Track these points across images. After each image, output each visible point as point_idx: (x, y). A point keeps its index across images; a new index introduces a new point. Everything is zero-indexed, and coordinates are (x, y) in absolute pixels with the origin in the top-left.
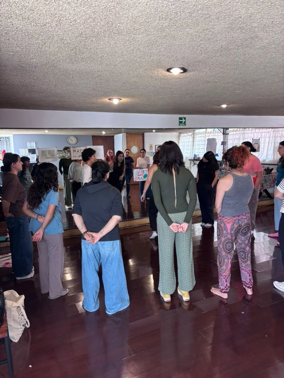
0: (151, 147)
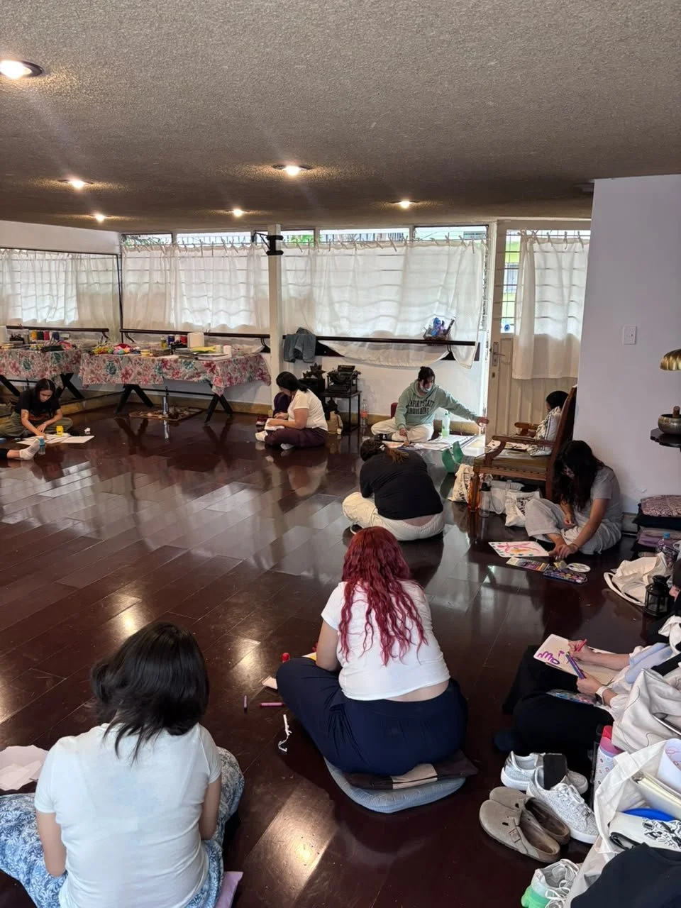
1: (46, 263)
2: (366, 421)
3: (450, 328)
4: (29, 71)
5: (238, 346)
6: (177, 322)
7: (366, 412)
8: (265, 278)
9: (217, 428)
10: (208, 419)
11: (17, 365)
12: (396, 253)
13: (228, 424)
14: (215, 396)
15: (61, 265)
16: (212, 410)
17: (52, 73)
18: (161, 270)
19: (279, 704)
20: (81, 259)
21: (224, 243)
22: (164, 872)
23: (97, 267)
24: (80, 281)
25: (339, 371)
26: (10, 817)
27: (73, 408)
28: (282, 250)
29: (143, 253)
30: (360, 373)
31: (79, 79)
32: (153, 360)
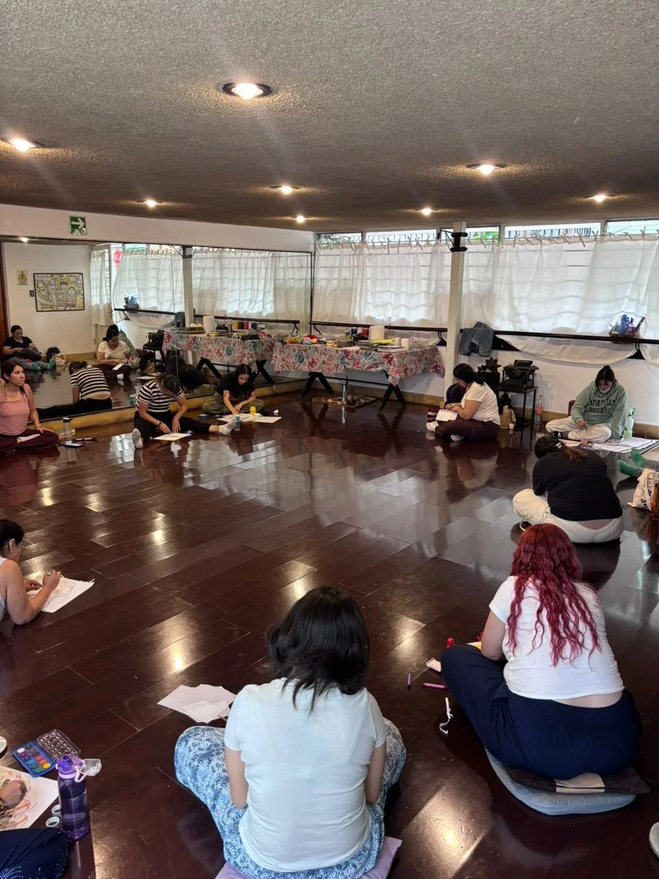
0: (22, 278)
1: (250, 261)
2: (541, 417)
3: (639, 325)
4: (261, 92)
5: (416, 339)
6: (360, 315)
7: (542, 408)
8: (447, 274)
9: (390, 416)
10: (382, 408)
11: (221, 351)
12: (585, 249)
13: (401, 412)
14: (391, 386)
15: (263, 262)
16: (386, 398)
17: (280, 92)
18: (349, 267)
19: (442, 687)
20: (280, 257)
21: (410, 241)
22: (334, 822)
23: (293, 264)
24: (278, 277)
25: (515, 365)
26: (202, 746)
27: (265, 391)
28: (466, 246)
29: (336, 251)
30: (538, 369)
31: (302, 96)
32: (337, 351)
